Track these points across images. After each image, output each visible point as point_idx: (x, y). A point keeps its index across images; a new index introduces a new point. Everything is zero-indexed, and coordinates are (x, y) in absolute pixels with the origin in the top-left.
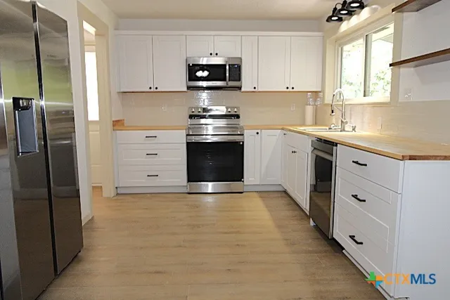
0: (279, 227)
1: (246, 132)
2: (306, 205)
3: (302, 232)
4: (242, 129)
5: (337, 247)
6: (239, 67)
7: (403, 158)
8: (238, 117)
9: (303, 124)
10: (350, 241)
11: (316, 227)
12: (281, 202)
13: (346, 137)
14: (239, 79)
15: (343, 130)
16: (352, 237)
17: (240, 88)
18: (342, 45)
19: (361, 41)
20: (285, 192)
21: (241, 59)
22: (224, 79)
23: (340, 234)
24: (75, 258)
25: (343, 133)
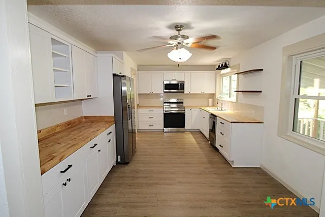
0: (197, 143)
1: (186, 109)
2: (207, 136)
3: (206, 146)
4: (185, 108)
5: (217, 150)
6: (184, 84)
7: (231, 122)
8: (182, 103)
9: (208, 106)
10: (220, 147)
11: (211, 144)
12: (199, 135)
13: (224, 114)
14: (184, 89)
15: (222, 110)
16: (220, 145)
17: (184, 92)
18: (222, 77)
19: (229, 77)
20: (201, 132)
21: (184, 81)
22: (178, 89)
23: (217, 146)
24: (134, 152)
25: (222, 111)
